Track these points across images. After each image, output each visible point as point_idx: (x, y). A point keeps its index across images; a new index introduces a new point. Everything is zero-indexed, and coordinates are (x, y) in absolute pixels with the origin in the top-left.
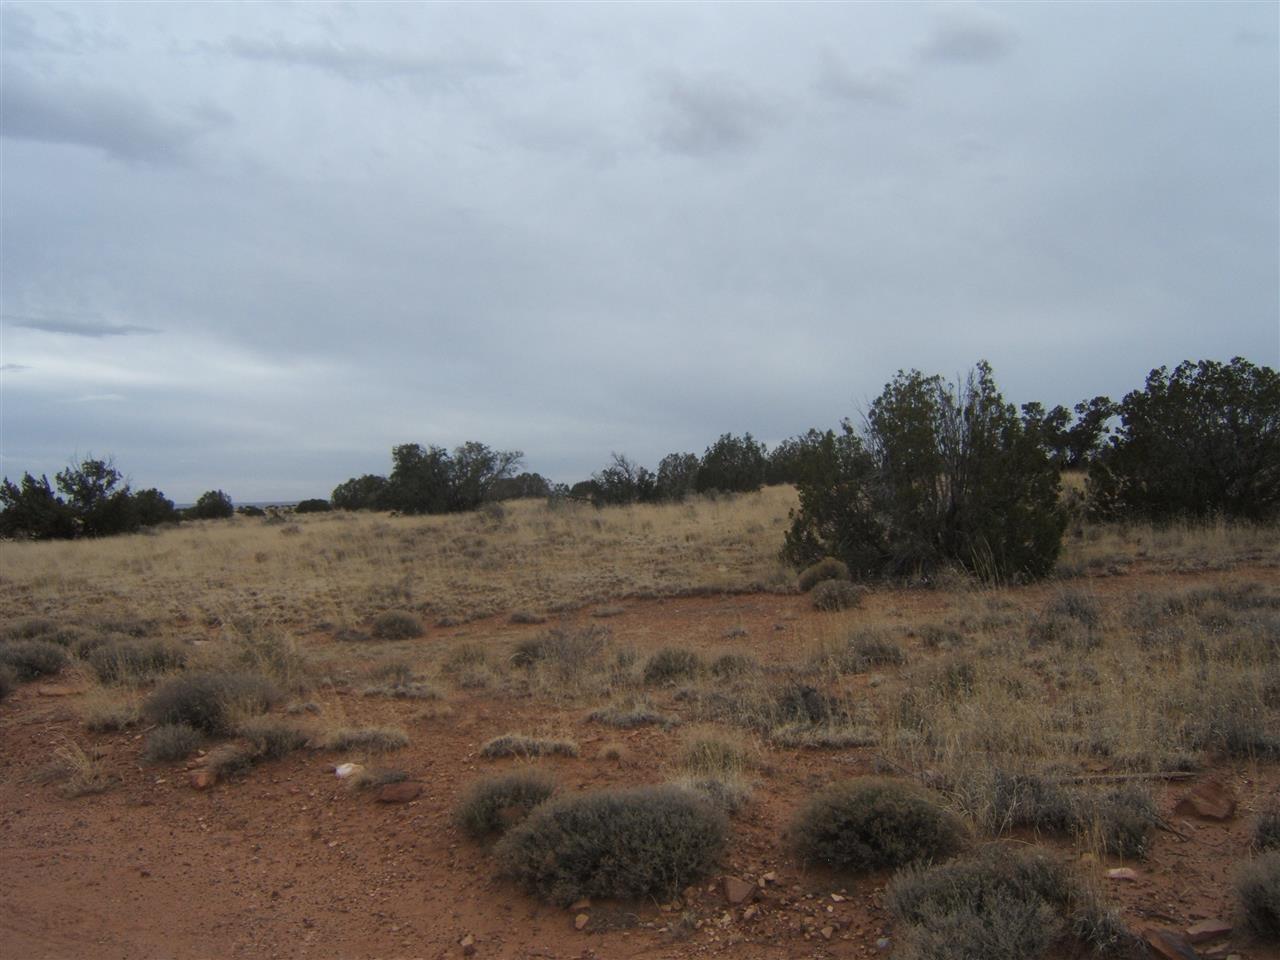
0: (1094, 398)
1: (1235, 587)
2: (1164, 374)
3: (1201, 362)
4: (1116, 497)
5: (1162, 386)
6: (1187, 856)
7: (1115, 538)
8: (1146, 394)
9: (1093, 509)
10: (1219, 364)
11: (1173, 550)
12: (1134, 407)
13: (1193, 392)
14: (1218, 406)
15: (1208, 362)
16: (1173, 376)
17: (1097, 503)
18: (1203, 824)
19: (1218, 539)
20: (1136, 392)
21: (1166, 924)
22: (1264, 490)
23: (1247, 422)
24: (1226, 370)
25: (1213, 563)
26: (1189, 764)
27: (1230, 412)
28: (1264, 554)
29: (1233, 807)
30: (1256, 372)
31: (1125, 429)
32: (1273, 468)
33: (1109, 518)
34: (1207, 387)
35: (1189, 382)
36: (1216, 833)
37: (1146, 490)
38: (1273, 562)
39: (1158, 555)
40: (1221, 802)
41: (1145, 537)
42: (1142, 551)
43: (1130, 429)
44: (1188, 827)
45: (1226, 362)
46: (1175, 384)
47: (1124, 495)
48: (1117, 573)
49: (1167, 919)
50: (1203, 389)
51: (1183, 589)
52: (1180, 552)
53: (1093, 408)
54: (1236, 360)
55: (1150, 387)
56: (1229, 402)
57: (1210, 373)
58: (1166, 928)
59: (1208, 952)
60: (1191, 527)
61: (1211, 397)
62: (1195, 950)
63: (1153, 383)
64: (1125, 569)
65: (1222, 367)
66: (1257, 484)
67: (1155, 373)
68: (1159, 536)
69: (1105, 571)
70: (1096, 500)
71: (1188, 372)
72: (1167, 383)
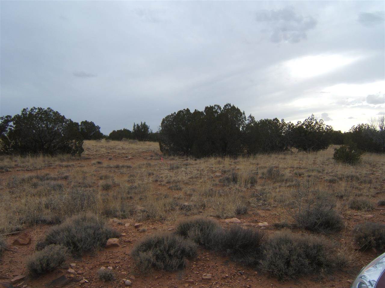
0: (7, 116)
1: (43, 174)
2: (27, 110)
3: (38, 108)
4: (10, 147)
5: (26, 114)
6: (14, 257)
7: (8, 160)
8: (21, 116)
9: (2, 151)
10: (44, 109)
11: (27, 164)
12: (18, 119)
13: (35, 116)
14: (43, 121)
15: (41, 108)
16: (30, 111)
17: (4, 149)
18: (21, 247)
19: (40, 161)
20: (18, 115)
21: (5, 280)
22: (54, 146)
23: (51, 126)
24: (45, 111)
25: (38, 167)
26: (19, 229)
27: (46, 123)
28: (53, 165)
29: (30, 240)
30: (54, 113)
31: (14, 126)
32: (57, 140)
33: (7, 154)
34: (40, 115)
35: (35, 113)
36: (25, 248)
37: (20, 145)
38: (55, 167)
39: (22, 165)
40: (27, 239)
41: (18, 159)
42: (17, 164)
43: (16, 126)
44: (16, 248)
45: (46, 109)
46: (30, 114)
47: (13, 147)
48: (7, 171)
49: (5, 278)
50: (39, 116)
51: (27, 175)
52: (29, 164)
53: (6, 119)
54: (49, 108)
55: (23, 114)
56: (46, 120)
57: (41, 112)
58: (5, 281)
59: (17, 286)
60: (32, 156)
61: (41, 118)
62: (14, 286)
63: (24, 113)
64: (10, 170)
65: (45, 110)
66: (53, 145)
67: (24, 110)
68: (23, 159)
69: (4, 170)
70: (3, 148)
71: (34, 110)
72: (28, 113)
